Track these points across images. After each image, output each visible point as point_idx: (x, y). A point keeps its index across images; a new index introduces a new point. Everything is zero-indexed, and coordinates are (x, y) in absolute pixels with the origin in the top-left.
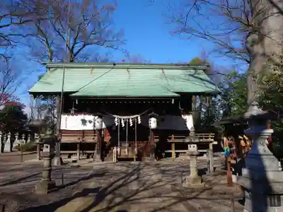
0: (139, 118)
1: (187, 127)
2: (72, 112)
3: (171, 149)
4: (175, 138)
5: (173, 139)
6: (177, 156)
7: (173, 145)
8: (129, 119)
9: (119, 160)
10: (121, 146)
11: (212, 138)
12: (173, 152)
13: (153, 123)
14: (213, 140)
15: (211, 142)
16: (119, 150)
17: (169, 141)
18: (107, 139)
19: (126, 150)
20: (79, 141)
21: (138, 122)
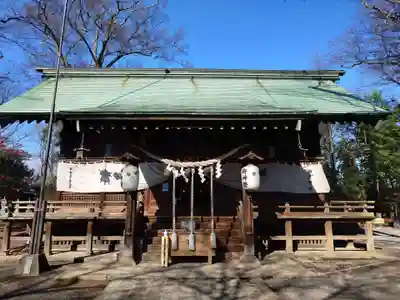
0: (219, 166)
1: (311, 188)
2: (80, 155)
3: (284, 234)
4: (292, 210)
5: (287, 213)
6: (295, 248)
7: (288, 226)
8: (196, 168)
9: (175, 260)
10: (178, 227)
11: (369, 210)
12: (289, 239)
13: (251, 177)
14: (372, 214)
15: (370, 219)
16: (173, 237)
17: (280, 216)
18: (151, 211)
19: (190, 237)
20: (91, 216)
21: (215, 174)
